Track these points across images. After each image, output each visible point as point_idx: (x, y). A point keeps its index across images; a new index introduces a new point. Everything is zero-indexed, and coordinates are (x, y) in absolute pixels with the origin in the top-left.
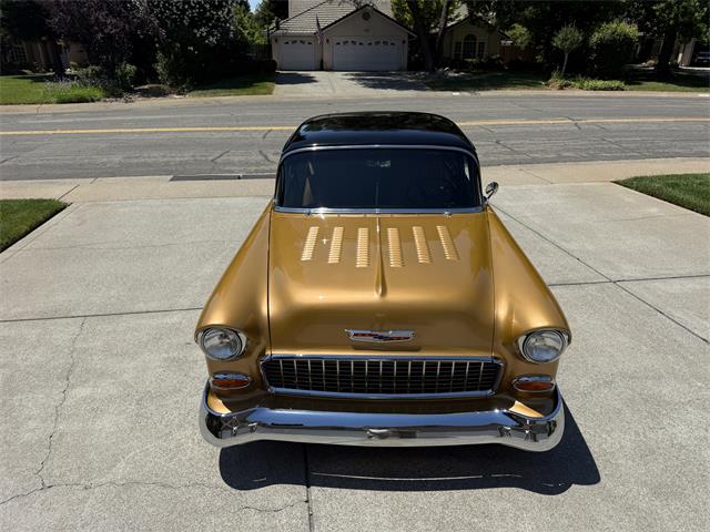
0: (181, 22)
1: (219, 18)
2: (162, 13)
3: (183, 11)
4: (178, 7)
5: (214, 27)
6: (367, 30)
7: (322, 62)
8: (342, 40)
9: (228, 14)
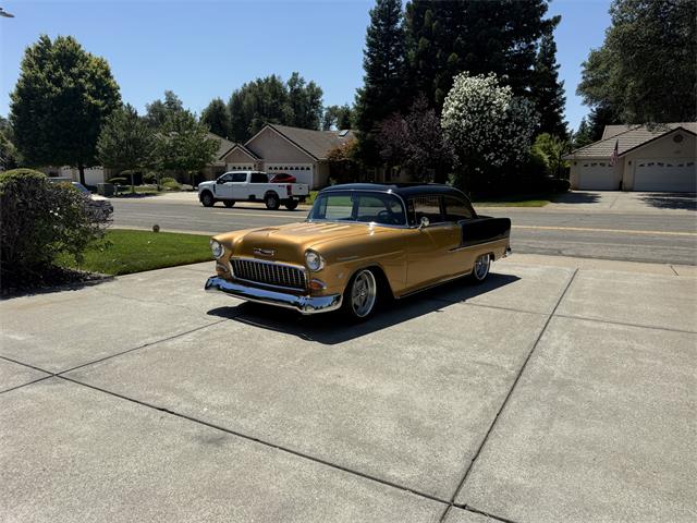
0: (476, 150)
1: (510, 146)
2: (461, 143)
3: (479, 141)
4: (474, 139)
5: (505, 152)
6: (678, 152)
7: (621, 183)
8: (646, 162)
9: (518, 142)
